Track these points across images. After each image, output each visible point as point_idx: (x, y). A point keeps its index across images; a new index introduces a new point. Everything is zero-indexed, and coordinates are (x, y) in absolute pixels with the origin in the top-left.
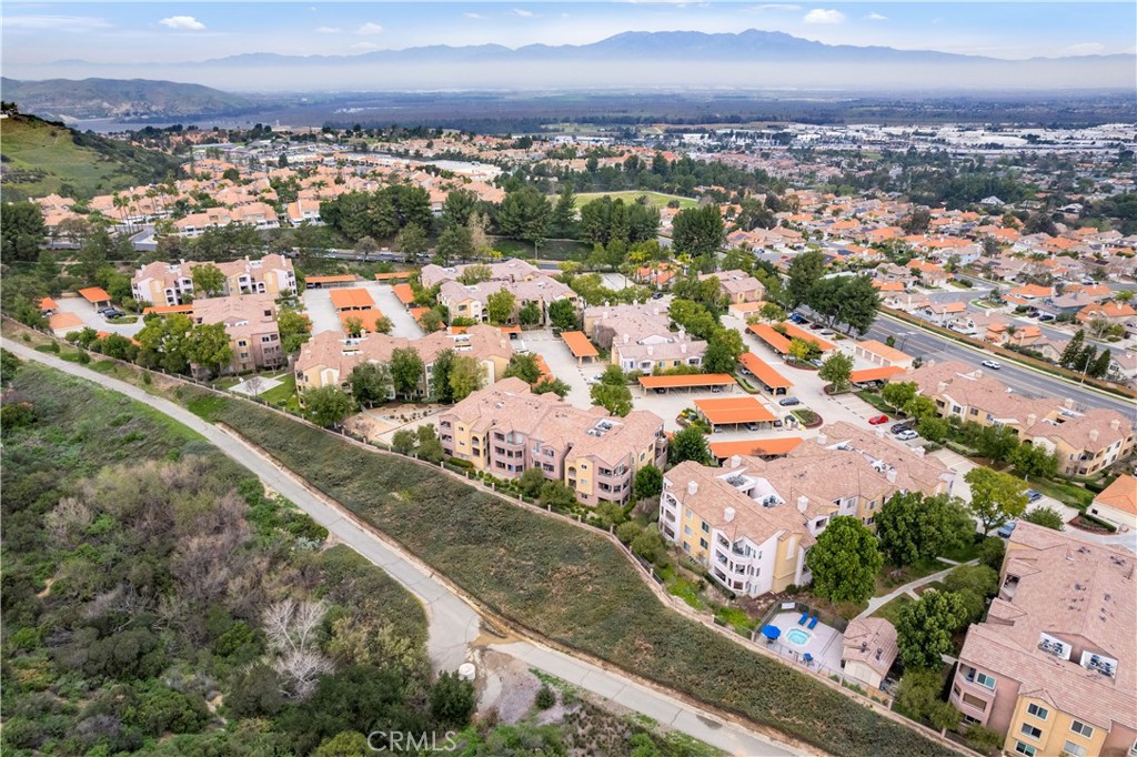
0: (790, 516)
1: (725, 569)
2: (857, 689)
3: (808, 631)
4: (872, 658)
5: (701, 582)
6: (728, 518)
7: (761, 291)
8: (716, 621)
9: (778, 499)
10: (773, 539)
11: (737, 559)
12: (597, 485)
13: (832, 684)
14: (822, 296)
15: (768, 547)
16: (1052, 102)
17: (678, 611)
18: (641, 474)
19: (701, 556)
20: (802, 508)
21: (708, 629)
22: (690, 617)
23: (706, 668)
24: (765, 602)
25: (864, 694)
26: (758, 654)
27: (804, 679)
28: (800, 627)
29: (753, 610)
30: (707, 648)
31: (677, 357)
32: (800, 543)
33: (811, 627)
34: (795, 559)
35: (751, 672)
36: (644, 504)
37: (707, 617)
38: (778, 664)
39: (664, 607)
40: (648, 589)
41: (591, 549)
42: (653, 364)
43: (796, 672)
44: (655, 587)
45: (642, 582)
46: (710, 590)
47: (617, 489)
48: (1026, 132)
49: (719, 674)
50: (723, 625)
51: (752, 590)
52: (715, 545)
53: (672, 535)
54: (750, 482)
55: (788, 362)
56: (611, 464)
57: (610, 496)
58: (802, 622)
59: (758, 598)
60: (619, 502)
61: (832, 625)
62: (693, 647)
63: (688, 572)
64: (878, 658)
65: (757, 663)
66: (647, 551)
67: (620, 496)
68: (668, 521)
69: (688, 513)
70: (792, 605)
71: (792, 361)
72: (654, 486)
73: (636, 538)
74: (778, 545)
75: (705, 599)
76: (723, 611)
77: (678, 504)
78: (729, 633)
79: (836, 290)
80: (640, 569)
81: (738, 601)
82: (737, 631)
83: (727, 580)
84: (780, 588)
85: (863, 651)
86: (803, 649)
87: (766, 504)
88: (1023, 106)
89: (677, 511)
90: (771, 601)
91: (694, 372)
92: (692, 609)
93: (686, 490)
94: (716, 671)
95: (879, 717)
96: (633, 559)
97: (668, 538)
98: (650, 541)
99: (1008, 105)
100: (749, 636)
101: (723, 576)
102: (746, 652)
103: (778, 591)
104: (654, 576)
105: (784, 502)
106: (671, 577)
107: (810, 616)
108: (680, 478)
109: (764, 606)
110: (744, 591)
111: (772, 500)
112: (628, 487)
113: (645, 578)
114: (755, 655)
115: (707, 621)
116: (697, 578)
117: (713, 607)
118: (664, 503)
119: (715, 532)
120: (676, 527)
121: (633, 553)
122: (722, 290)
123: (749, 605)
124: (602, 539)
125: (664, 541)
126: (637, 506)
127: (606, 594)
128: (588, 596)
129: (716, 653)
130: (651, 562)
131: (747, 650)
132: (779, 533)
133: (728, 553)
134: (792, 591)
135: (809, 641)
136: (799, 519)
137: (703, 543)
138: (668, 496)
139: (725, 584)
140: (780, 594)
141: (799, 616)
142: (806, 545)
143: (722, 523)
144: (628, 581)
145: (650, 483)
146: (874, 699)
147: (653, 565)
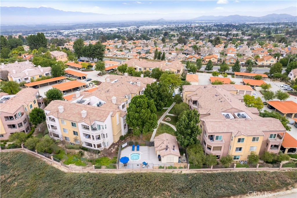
0: (111, 106)
1: (90, 141)
2: (171, 168)
3: (138, 152)
4: (172, 150)
5: (80, 152)
6: (84, 116)
7: (66, 55)
8: (96, 168)
9: (103, 102)
10: (109, 117)
11: (95, 134)
12: (7, 127)
13: (161, 171)
14: (87, 51)
15: (108, 121)
16: (120, 23)
17: (74, 172)
18: (32, 114)
19: (76, 140)
20: (114, 102)
21: (93, 174)
22: (81, 172)
23: (101, 195)
24: (114, 148)
25: (175, 168)
26: (124, 174)
27: (150, 175)
28: (133, 152)
29: (110, 154)
30: (97, 184)
31: (40, 74)
32: (120, 116)
33: (138, 150)
34: (120, 124)
35: (124, 185)
36: (39, 128)
37: (90, 168)
38: (135, 174)
39: (65, 173)
40: (53, 167)
41: (11, 161)
42: (29, 78)
43: (145, 173)
44: (57, 165)
45: (48, 166)
46: (86, 154)
47: (20, 125)
48: (117, 28)
49: (109, 194)
50: (100, 168)
51: (106, 144)
52: (81, 131)
53: (58, 136)
54: (87, 100)
55: (82, 71)
56: (11, 113)
57: (17, 130)
58: (133, 150)
59: (110, 148)
60: (24, 131)
61: (145, 145)
62: (90, 187)
63: (72, 150)
64: (174, 149)
65: (125, 178)
66: (46, 148)
67: (24, 128)
68: (54, 130)
69: (62, 122)
70: (126, 144)
71: (84, 70)
72: (41, 117)
73: (38, 144)
74: (112, 119)
75: (85, 159)
76: (97, 161)
77: (56, 119)
78: (104, 171)
79: (90, 48)
80: (45, 159)
81: (101, 153)
82: (108, 168)
83: (93, 146)
84: (117, 139)
85: (167, 149)
86: (140, 161)
87: (98, 106)
88: (114, 24)
89: (57, 124)
90: (116, 146)
91: (49, 78)
92: (81, 167)
93: (58, 111)
94: (106, 194)
95: (188, 175)
96: (39, 156)
97: (56, 138)
98: (46, 143)
99: (111, 24)
100: (115, 167)
101: (90, 145)
102: (117, 176)
103: (117, 141)
104: (54, 160)
105: (105, 102)
106: (64, 156)
107: (135, 145)
108: (53, 108)
109: (114, 150)
110: (103, 147)
111: (100, 103)
112: (27, 123)
113: (49, 163)
114: (122, 175)
115: (91, 170)
116: (77, 151)
117: (91, 161)
118: (48, 122)
119: (79, 125)
120: (59, 132)
121: (38, 153)
122: (52, 56)
123: (107, 152)
124: (17, 153)
125: (54, 141)
126: (36, 131)
127: (27, 182)
128: (16, 189)
129: (103, 184)
130: (50, 153)
131: (117, 175)
132: (111, 113)
133: (90, 132)
134: (122, 138)
135: (140, 156)
136: (115, 107)
137: (75, 133)
138: (50, 118)
139: (93, 148)
140: (118, 142)
141: (130, 148)
142: (123, 116)
143: (81, 119)
144: (40, 169)
145: (38, 115)
146: (180, 168)
147: (52, 154)
